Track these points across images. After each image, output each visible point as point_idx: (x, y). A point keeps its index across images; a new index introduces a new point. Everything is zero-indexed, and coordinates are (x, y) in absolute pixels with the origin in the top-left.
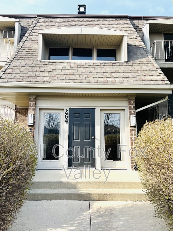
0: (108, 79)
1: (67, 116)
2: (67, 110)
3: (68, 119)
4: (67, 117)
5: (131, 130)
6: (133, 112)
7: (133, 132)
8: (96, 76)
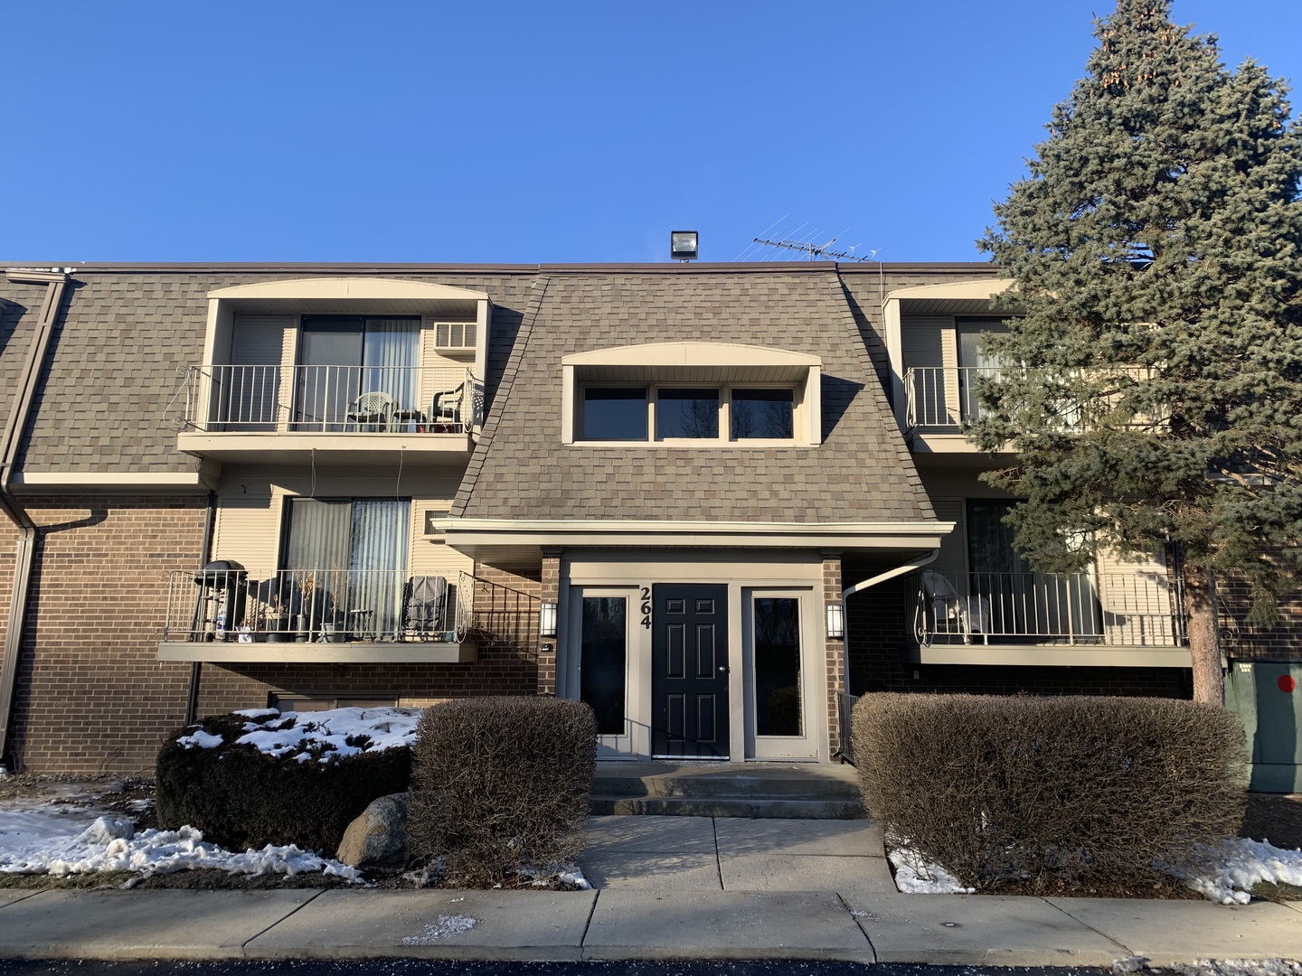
0: (762, 504)
1: (648, 607)
2: (647, 590)
3: (650, 614)
4: (646, 610)
5: (828, 648)
6: (834, 597)
7: (836, 654)
8: (730, 495)
